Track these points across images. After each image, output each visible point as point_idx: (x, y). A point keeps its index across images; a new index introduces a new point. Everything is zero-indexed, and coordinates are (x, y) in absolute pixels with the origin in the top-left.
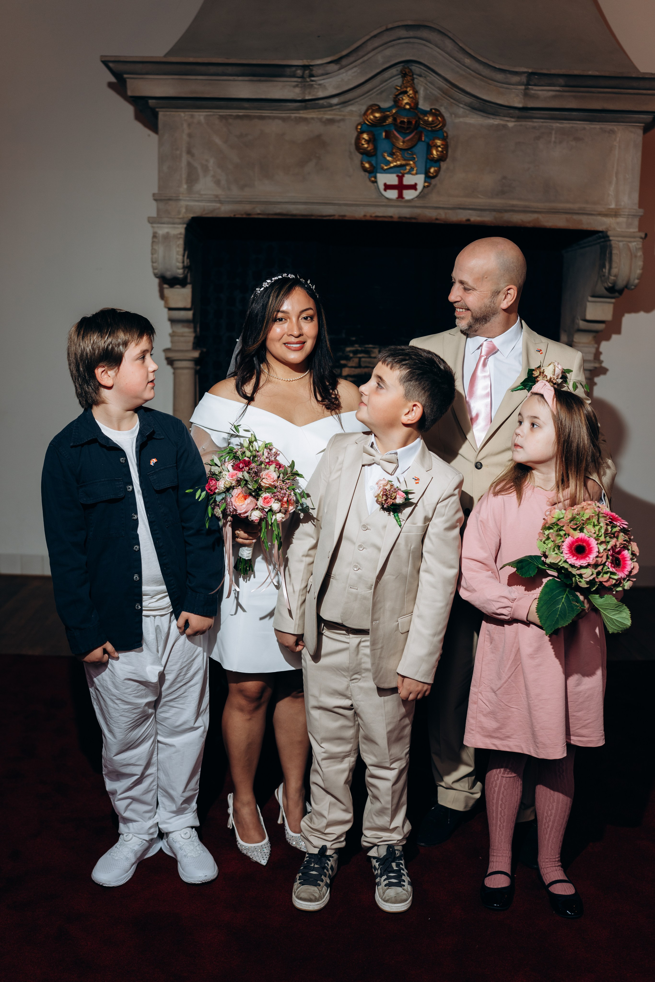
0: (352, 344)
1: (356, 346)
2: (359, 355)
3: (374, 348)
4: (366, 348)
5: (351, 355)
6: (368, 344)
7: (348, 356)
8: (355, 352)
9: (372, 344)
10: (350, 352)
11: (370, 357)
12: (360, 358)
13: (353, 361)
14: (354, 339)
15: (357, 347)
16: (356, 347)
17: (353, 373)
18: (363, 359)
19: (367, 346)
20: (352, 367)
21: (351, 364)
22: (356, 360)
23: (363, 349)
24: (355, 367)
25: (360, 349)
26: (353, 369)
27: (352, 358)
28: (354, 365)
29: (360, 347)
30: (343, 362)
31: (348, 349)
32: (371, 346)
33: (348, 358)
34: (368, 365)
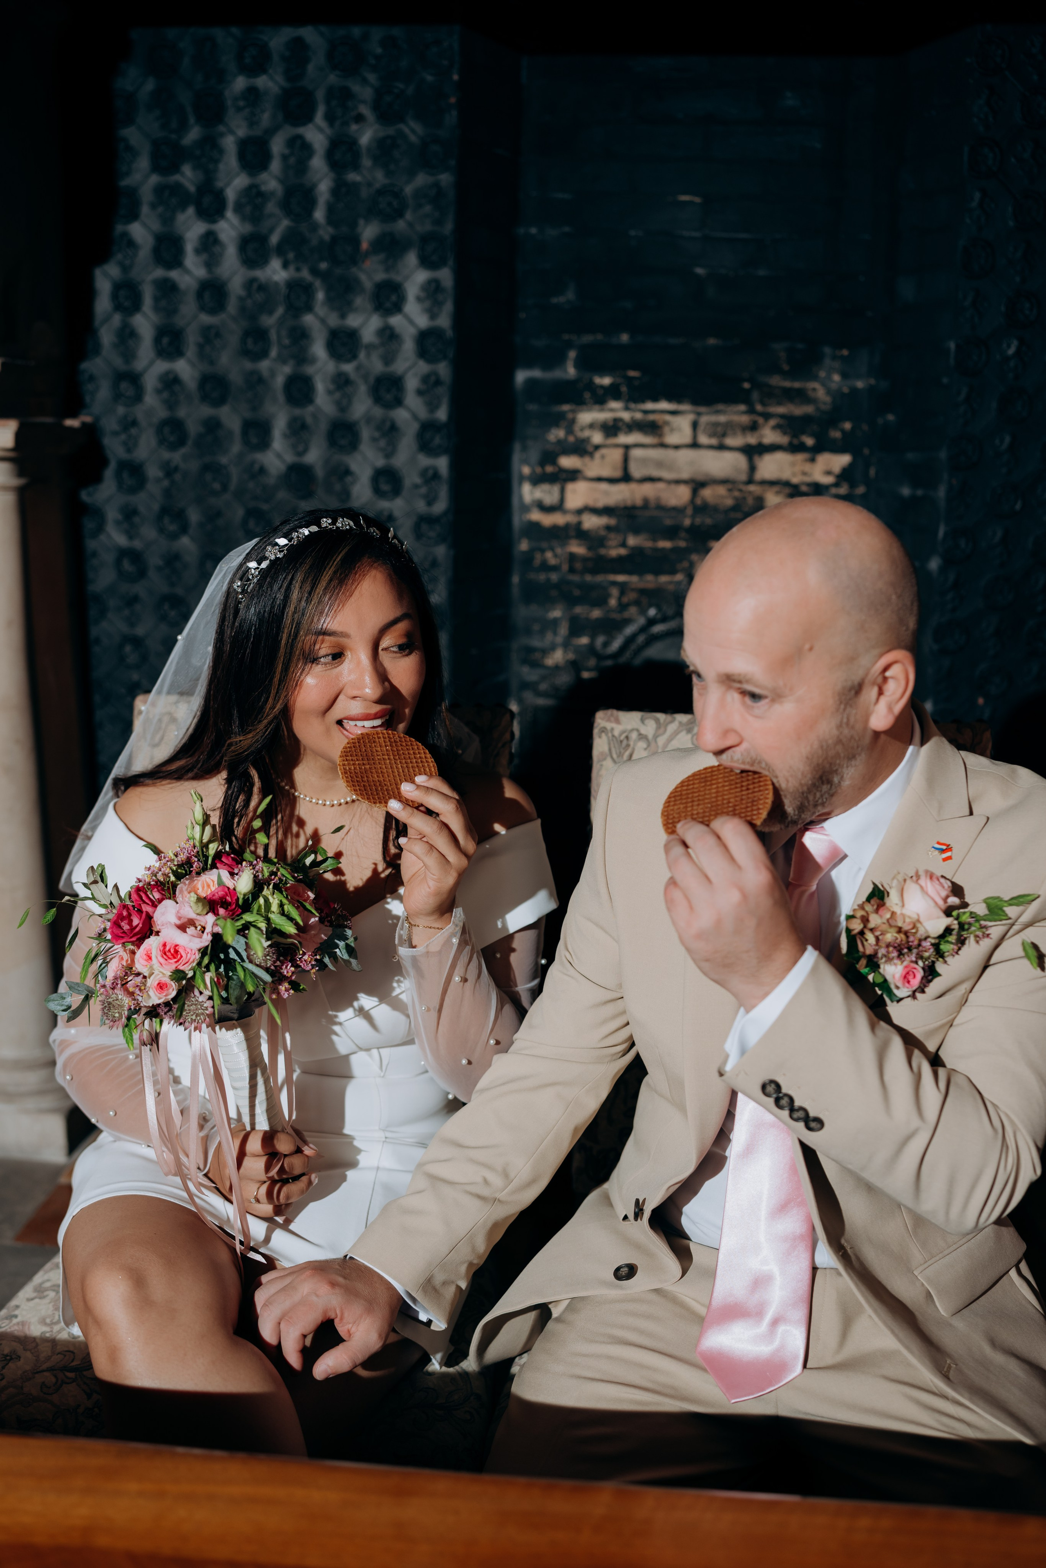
0: (600, 398)
1: (614, 405)
2: (624, 439)
3: (674, 413)
4: (646, 412)
5: (597, 438)
6: (655, 399)
7: (587, 440)
8: (611, 429)
9: (670, 399)
10: (592, 426)
11: (663, 445)
12: (627, 447)
13: (603, 457)
14: (606, 381)
15: (616, 410)
16: (612, 410)
17: (602, 502)
18: (636, 453)
19: (650, 406)
20: (599, 479)
21: (594, 467)
22: (616, 455)
23: (638, 416)
24: (612, 481)
25: (626, 416)
26: (604, 486)
27: (597, 447)
28: (606, 473)
29: (627, 409)
30: (567, 462)
31: (586, 417)
32: (664, 405)
33: (582, 449)
34: (655, 473)
